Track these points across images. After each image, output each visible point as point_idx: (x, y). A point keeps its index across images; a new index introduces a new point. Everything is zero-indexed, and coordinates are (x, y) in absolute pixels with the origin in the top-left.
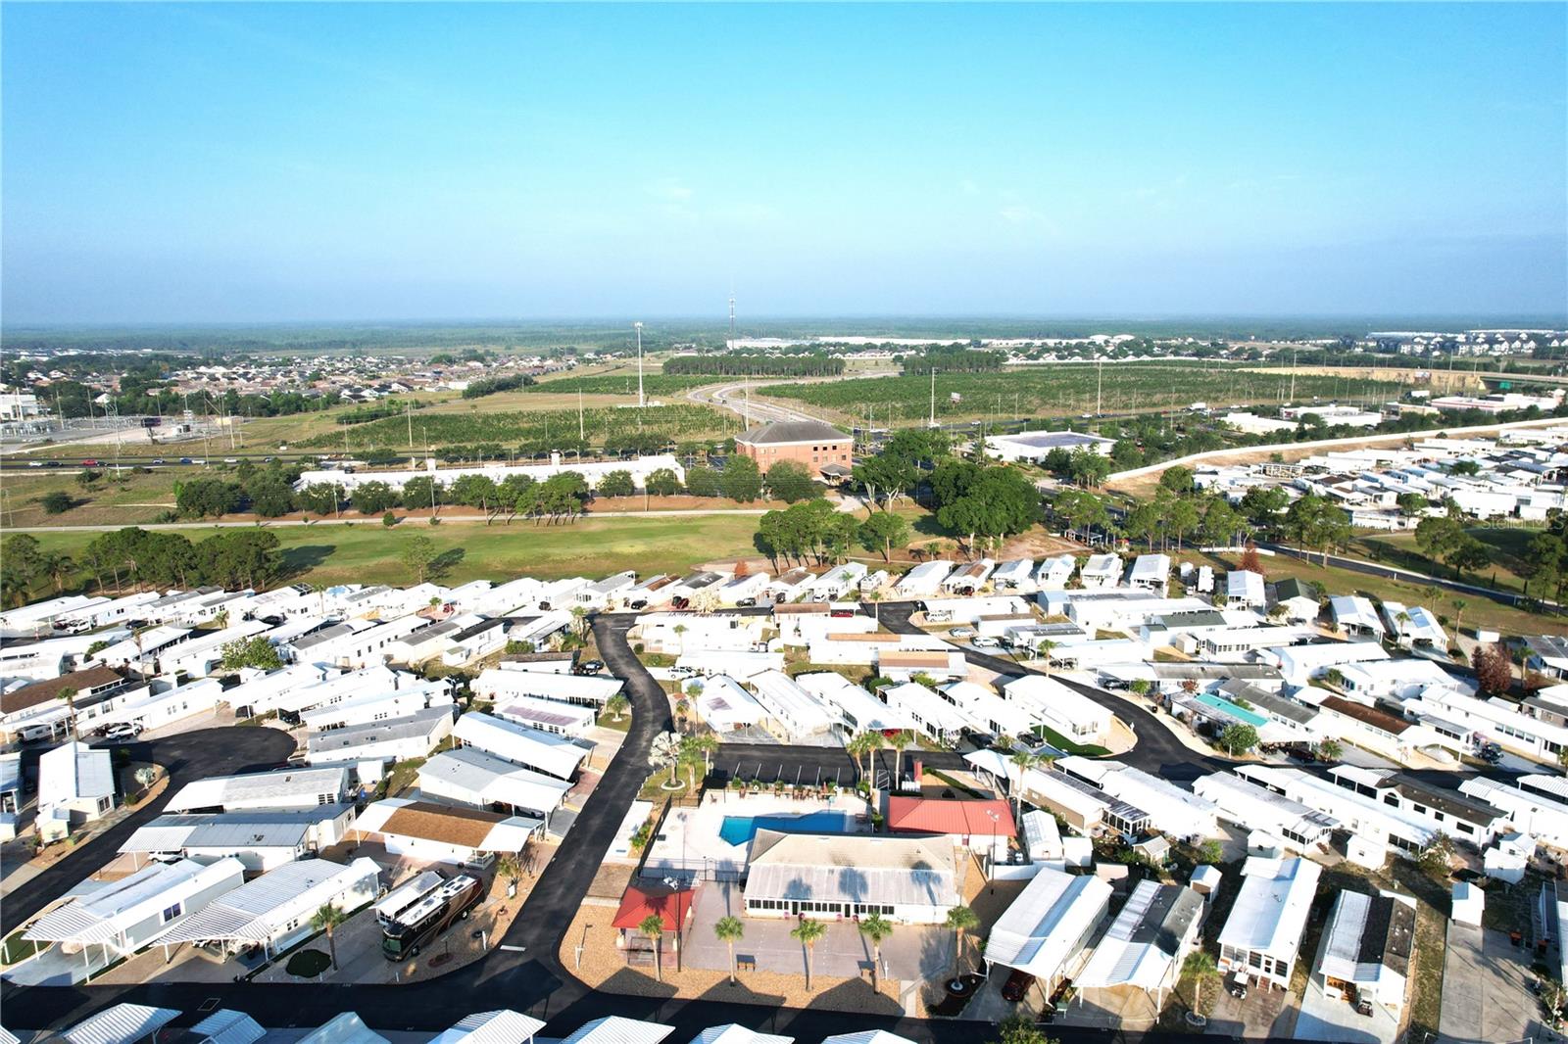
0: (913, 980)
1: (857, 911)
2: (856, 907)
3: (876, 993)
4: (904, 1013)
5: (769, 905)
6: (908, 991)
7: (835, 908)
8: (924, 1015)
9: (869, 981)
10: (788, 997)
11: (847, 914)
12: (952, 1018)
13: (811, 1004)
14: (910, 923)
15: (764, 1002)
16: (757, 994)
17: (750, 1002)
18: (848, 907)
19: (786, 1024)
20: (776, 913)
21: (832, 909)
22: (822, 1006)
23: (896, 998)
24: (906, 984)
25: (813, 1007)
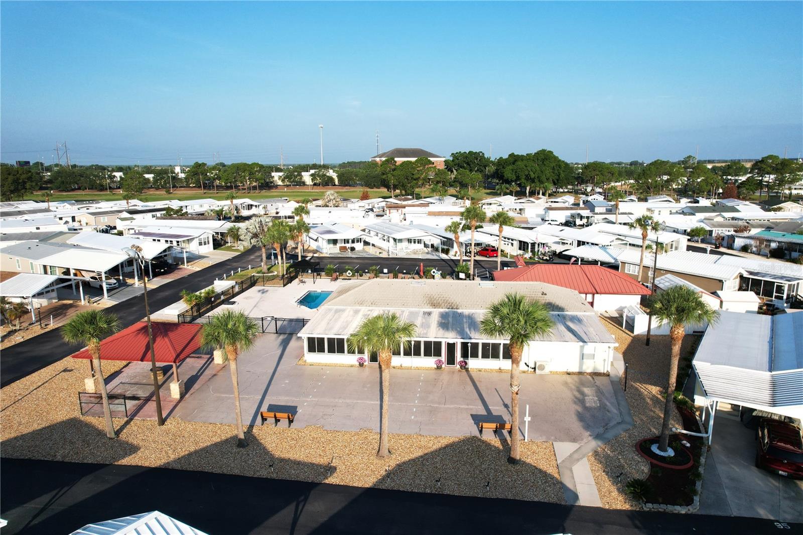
0: (574, 440)
1: (465, 355)
2: (465, 345)
3: (512, 461)
4: (576, 497)
5: (336, 346)
6: (572, 459)
7: (432, 349)
8: (618, 502)
9: (496, 442)
10: (341, 468)
11: (451, 360)
12: (683, 510)
13: (383, 480)
14: (547, 371)
15: (293, 475)
16: (282, 460)
17: (264, 473)
18: (451, 347)
19: (323, 519)
20: (347, 359)
21: (428, 353)
22: (405, 484)
23: (552, 471)
24: (564, 449)
25: (388, 485)
